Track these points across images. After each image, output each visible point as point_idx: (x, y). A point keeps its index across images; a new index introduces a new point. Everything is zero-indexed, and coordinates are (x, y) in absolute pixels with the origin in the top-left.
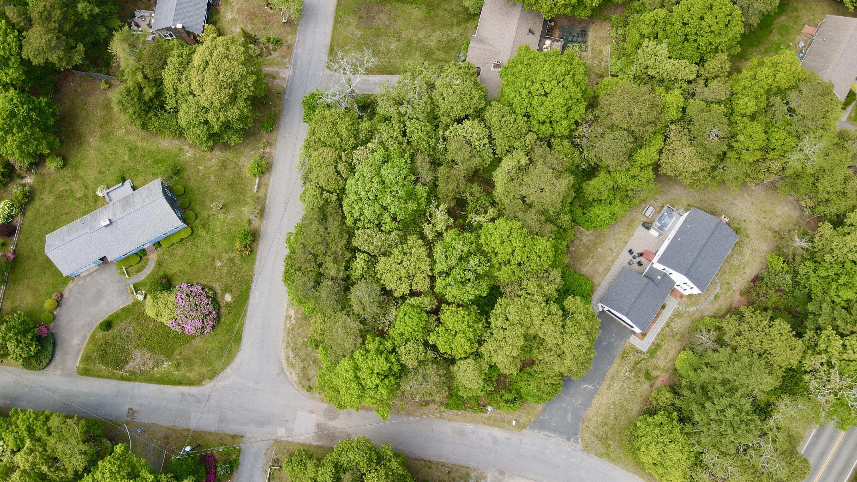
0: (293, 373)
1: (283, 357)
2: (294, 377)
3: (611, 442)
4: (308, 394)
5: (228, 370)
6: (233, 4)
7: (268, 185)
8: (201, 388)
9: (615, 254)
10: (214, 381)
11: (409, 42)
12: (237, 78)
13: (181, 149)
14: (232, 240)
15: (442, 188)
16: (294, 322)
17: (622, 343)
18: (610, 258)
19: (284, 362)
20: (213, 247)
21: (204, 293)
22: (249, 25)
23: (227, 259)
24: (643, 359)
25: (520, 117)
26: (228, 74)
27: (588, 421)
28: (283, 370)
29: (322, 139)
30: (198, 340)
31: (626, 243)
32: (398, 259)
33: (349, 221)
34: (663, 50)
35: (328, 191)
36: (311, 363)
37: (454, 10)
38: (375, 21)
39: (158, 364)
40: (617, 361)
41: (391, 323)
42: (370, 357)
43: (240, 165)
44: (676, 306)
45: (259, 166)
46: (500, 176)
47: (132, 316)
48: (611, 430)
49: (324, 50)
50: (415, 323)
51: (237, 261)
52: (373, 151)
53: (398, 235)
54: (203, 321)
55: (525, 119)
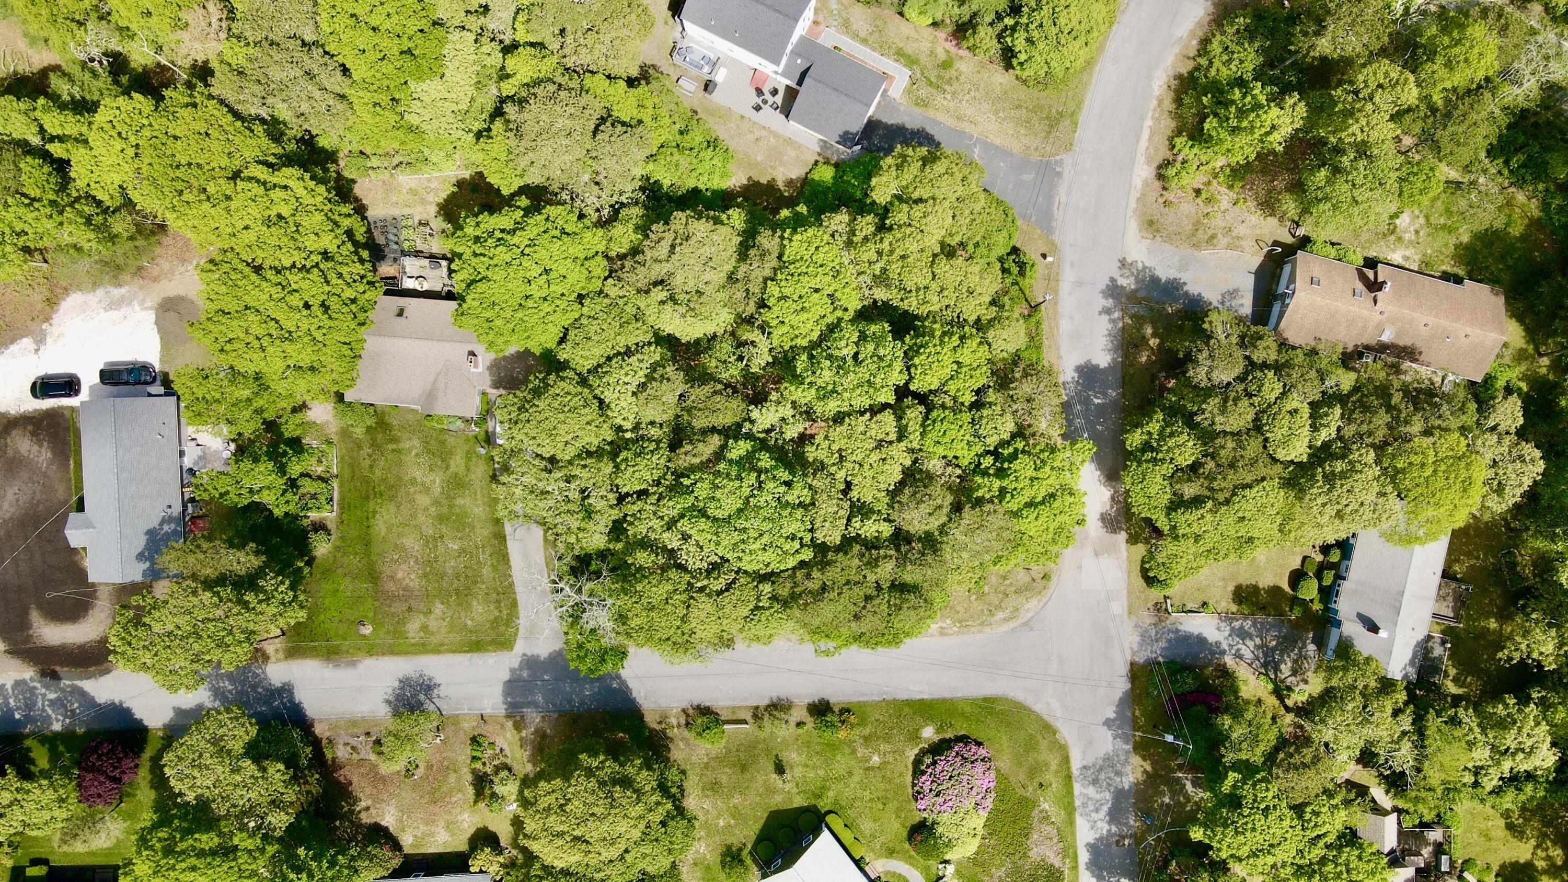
0: (1026, 607)
1: (1006, 627)
2: (1033, 604)
3: (1054, 111)
4: (1054, 579)
5: (1037, 708)
6: (419, 834)
7: (734, 708)
8: (1071, 743)
9: (764, 133)
10: (1058, 725)
11: (441, 519)
12: (593, 784)
13: (695, 864)
14: (833, 747)
15: (726, 419)
16: (948, 621)
17: (902, 109)
18: (772, 139)
19: (1012, 624)
20: (850, 774)
21: (930, 770)
22: (454, 799)
23: (867, 747)
24: (922, 74)
25: (585, 310)
26: (591, 799)
27: (1028, 148)
28: (1025, 624)
29: (679, 623)
30: (1000, 764)
31: (742, 117)
32: (854, 469)
33: (807, 555)
34: (429, 89)
35: (758, 599)
36: (1007, 582)
37: (370, 451)
38: (411, 584)
39: (1046, 818)
40: (931, 113)
41: (949, 464)
42: (1014, 485)
43: (705, 760)
44: (832, 30)
45: (708, 728)
46: (689, 329)
47: (979, 875)
48: (1036, 113)
49: (480, 662)
50: (952, 427)
51: (867, 731)
52: (686, 537)
53: (814, 474)
54: (972, 762)
55: (587, 302)
